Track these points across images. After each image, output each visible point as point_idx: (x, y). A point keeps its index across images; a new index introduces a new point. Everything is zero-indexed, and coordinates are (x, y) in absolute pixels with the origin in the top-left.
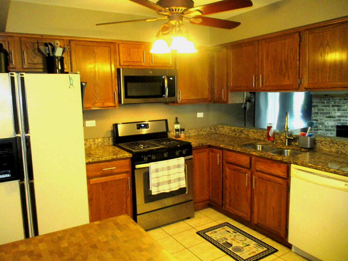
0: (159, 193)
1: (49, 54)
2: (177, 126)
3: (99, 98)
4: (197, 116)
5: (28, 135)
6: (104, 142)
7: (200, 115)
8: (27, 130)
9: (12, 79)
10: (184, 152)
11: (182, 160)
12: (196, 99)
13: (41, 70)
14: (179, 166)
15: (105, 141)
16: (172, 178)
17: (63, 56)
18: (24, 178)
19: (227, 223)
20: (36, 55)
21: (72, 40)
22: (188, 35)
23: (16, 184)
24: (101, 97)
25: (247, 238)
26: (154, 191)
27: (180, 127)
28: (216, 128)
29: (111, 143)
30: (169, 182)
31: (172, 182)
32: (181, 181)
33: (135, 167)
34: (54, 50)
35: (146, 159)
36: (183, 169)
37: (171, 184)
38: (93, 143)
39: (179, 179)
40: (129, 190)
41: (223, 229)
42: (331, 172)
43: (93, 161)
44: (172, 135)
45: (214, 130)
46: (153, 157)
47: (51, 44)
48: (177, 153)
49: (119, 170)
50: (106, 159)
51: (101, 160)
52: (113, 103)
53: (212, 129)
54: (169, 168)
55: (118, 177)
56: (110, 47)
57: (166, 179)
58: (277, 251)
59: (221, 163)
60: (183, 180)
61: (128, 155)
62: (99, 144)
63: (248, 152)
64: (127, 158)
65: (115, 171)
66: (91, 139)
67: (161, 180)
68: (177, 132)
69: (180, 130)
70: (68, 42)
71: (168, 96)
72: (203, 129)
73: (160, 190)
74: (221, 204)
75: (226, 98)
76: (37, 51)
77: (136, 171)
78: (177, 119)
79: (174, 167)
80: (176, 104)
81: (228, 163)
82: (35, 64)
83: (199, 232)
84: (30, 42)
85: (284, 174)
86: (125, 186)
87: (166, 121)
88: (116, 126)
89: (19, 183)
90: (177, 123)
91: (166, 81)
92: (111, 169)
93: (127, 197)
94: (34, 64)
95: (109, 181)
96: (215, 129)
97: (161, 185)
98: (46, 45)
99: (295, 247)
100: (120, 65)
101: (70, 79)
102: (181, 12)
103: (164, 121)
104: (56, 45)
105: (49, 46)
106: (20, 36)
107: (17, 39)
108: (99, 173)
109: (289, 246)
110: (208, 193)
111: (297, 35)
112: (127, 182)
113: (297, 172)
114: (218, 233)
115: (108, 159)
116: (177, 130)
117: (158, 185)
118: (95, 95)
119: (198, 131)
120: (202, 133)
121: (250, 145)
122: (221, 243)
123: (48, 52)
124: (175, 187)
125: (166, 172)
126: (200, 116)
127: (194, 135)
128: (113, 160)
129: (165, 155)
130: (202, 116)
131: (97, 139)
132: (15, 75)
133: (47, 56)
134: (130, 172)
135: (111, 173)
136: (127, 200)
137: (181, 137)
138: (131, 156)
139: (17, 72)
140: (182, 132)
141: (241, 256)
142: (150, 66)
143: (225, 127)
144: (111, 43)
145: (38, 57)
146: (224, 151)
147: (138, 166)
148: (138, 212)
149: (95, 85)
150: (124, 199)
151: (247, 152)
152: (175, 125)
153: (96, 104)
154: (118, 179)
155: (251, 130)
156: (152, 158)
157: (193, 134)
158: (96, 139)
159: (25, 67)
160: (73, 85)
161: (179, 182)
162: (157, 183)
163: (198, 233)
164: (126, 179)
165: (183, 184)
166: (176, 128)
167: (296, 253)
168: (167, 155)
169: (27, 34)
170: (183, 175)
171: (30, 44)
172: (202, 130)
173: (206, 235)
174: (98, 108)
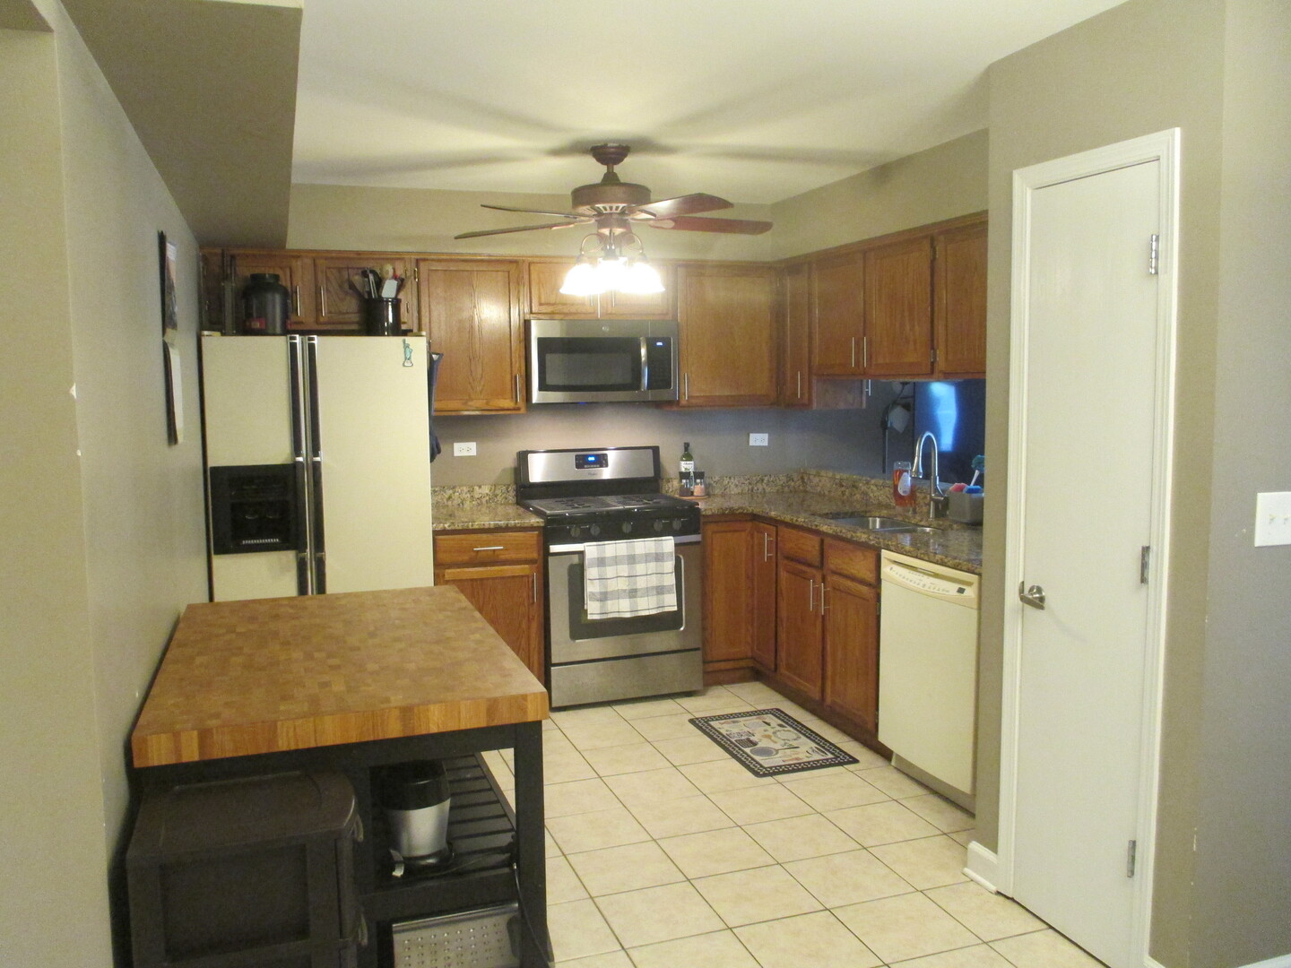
0: (604, 617)
1: (370, 293)
2: (686, 466)
3: (479, 389)
4: (748, 442)
5: (318, 459)
6: (496, 496)
7: (759, 440)
8: (316, 449)
9: (293, 347)
10: (676, 525)
11: (668, 544)
12: (731, 396)
13: (354, 327)
14: (659, 557)
15: (498, 492)
16: (641, 583)
17: (399, 297)
18: (306, 548)
19: (777, 709)
20: (347, 293)
21: (425, 260)
22: (642, 254)
23: (289, 557)
24: (484, 386)
25: (800, 735)
26: (594, 611)
27: (695, 468)
28: (806, 478)
29: (511, 497)
30: (633, 593)
31: (639, 593)
32: (665, 596)
33: (548, 549)
34: (379, 283)
35: (575, 532)
36: (669, 565)
37: (639, 600)
38: (468, 495)
39: (660, 590)
40: (535, 605)
41: (759, 718)
42: (936, 563)
43: (453, 527)
44: (672, 487)
45: (799, 482)
46: (595, 530)
47: (373, 272)
48: (658, 526)
49: (512, 555)
50: (482, 527)
51: (470, 527)
52: (512, 401)
53: (795, 479)
54: (632, 559)
55: (509, 570)
56: (509, 272)
57: (622, 585)
58: (855, 761)
59: (774, 560)
60: (669, 592)
61: (535, 521)
62: (484, 500)
63: (816, 526)
64: (532, 528)
65: (503, 557)
66: (465, 485)
67: (613, 586)
68: (684, 481)
69: (692, 474)
70: (414, 264)
71: (650, 386)
72: (766, 479)
73: (610, 609)
74: (773, 666)
75: (806, 395)
76: (346, 286)
77: (550, 559)
78: (687, 446)
79: (647, 558)
80: (675, 409)
81: (787, 558)
82: (344, 313)
83: (697, 719)
84: (334, 268)
85: (871, 576)
86: (525, 594)
87: (655, 450)
88: (523, 458)
89: (297, 555)
90: (688, 456)
91: (643, 351)
92: (494, 550)
93: (529, 621)
94: (341, 313)
95: (488, 579)
96: (802, 478)
97: (612, 599)
98: (365, 274)
99: (897, 755)
100: (531, 313)
101: (406, 346)
102: (618, 211)
103: (650, 451)
104: (385, 275)
105: (371, 277)
106: (314, 255)
107: (309, 262)
108: (466, 558)
109: (885, 754)
110: (749, 639)
111: (926, 246)
112: (530, 586)
113: (891, 569)
114: (742, 724)
115: (487, 526)
116: (684, 475)
117: (604, 597)
118: (471, 381)
119: (750, 484)
120: (764, 489)
121: (850, 517)
122: (733, 740)
123: (367, 289)
124: (647, 606)
125: (624, 569)
126: (758, 444)
127: (740, 491)
128: (498, 529)
129: (626, 528)
130: (765, 443)
131: (480, 487)
132: (298, 339)
133: (366, 297)
134: (540, 562)
135: (493, 560)
136: (529, 628)
137: (695, 494)
138: (542, 525)
139: (302, 333)
140: (698, 481)
141: (761, 762)
142: (607, 314)
143: (823, 473)
144: (511, 262)
145: (348, 298)
146: (780, 527)
147: (554, 548)
148: (555, 660)
149: (470, 360)
150: (524, 625)
151: (814, 527)
152: (683, 462)
153: (470, 403)
154: (509, 574)
155: (873, 481)
156: (592, 532)
157: (736, 491)
158: (476, 488)
159: (322, 320)
160: (412, 359)
161: (661, 597)
162: (601, 593)
163: (692, 721)
164: (528, 576)
165: (670, 603)
166: (683, 470)
167: (899, 770)
168: (630, 527)
169: (328, 251)
170: (670, 580)
171: (334, 271)
172: (763, 480)
173: (711, 726)
174: (477, 413)
